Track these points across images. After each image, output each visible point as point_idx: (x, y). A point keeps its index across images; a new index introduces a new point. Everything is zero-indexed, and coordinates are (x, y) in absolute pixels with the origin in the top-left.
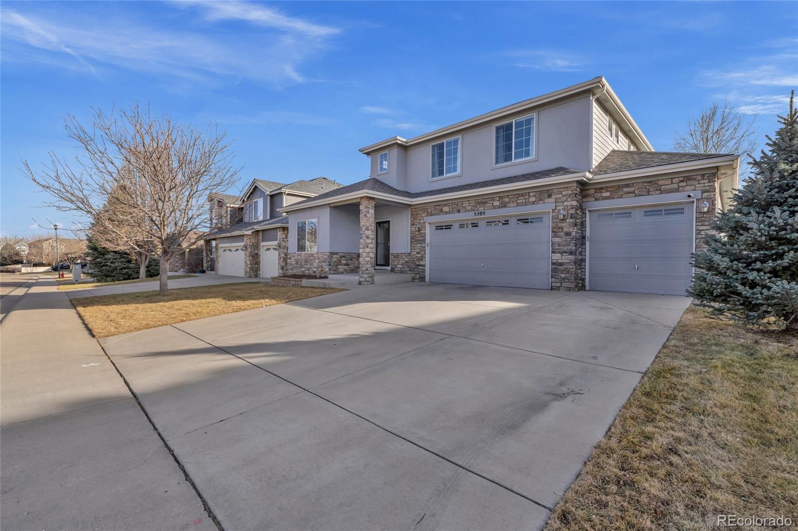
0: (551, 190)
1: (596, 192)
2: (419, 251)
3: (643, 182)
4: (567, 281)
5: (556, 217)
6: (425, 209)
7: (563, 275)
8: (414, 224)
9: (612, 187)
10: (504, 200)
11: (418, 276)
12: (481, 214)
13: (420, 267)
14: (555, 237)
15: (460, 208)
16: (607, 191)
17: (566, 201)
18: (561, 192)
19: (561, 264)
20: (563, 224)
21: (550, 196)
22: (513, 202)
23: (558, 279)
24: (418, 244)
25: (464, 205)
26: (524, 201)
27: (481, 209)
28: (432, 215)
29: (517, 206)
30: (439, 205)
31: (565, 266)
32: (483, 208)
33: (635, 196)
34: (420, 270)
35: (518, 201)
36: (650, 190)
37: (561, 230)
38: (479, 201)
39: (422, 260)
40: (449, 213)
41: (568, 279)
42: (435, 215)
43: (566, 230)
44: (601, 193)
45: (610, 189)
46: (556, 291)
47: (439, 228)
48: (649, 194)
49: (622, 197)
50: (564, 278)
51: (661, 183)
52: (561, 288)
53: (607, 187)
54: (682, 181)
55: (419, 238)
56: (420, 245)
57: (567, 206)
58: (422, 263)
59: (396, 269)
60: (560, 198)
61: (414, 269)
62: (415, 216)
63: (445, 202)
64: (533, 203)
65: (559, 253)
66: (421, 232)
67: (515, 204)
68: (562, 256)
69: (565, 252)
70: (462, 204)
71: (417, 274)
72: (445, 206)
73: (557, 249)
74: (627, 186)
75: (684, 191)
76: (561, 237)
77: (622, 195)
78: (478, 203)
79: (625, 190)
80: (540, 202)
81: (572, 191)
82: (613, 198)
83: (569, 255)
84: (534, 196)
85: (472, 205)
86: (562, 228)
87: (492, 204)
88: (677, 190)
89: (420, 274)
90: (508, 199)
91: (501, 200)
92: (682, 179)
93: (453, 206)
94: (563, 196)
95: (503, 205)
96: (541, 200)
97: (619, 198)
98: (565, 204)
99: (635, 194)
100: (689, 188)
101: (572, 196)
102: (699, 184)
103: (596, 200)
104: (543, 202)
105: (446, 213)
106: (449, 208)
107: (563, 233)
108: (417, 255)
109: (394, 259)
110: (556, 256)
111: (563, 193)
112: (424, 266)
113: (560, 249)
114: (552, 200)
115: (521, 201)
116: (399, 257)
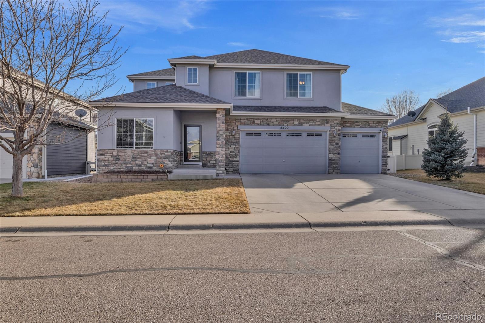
0: (328, 119)
1: (343, 123)
2: (233, 150)
3: (363, 121)
4: (337, 169)
5: (331, 134)
6: (238, 120)
7: (334, 166)
8: (227, 130)
9: (350, 121)
10: (301, 121)
11: (232, 169)
12: (285, 128)
13: (234, 163)
14: (330, 145)
15: (269, 122)
16: (348, 123)
17: (336, 126)
18: (334, 121)
19: (334, 160)
20: (334, 139)
21: (327, 123)
22: (306, 123)
23: (332, 168)
24: (232, 145)
25: (272, 121)
26: (313, 123)
27: (285, 125)
28: (245, 125)
29: (309, 126)
30: (252, 118)
31: (335, 161)
32: (286, 125)
33: (360, 127)
34: (234, 165)
35: (310, 123)
36: (366, 125)
37: (333, 142)
38: (284, 119)
39: (236, 157)
40: (261, 125)
41: (337, 168)
42: (248, 125)
43: (336, 141)
44: (346, 124)
45: (349, 122)
46: (331, 175)
47: (249, 134)
48: (365, 127)
49: (355, 127)
50: (335, 167)
51: (370, 123)
52: (333, 172)
53: (349, 121)
54: (377, 123)
55: (233, 141)
56: (234, 146)
57: (337, 129)
58: (236, 159)
59: (208, 164)
60: (333, 124)
61: (228, 164)
62: (229, 124)
63: (258, 118)
64: (319, 125)
65: (332, 154)
66: (235, 136)
67: (308, 125)
68: (334, 155)
69: (336, 154)
70: (271, 120)
71: (231, 167)
72: (256, 120)
73: (331, 152)
74: (357, 122)
75: (378, 128)
76: (333, 145)
77: (355, 126)
78: (283, 120)
79: (356, 124)
80: (322, 125)
81: (339, 121)
82: (351, 127)
83: (338, 155)
84: (318, 121)
85: (279, 121)
86: (334, 140)
87: (293, 122)
88: (375, 127)
89: (234, 167)
90: (303, 121)
91: (299, 121)
92: (377, 122)
93: (264, 121)
94: (335, 123)
95: (301, 124)
96: (323, 124)
97: (354, 127)
98: (336, 128)
99: (360, 126)
100: (379, 126)
101: (339, 124)
102: (383, 125)
103: (344, 127)
104: (323, 125)
105: (258, 124)
106: (261, 122)
107: (335, 143)
108: (230, 154)
109: (207, 156)
110: (331, 155)
111: (335, 122)
112: (238, 161)
113: (333, 152)
114: (329, 125)
115: (311, 123)
116: (212, 155)
